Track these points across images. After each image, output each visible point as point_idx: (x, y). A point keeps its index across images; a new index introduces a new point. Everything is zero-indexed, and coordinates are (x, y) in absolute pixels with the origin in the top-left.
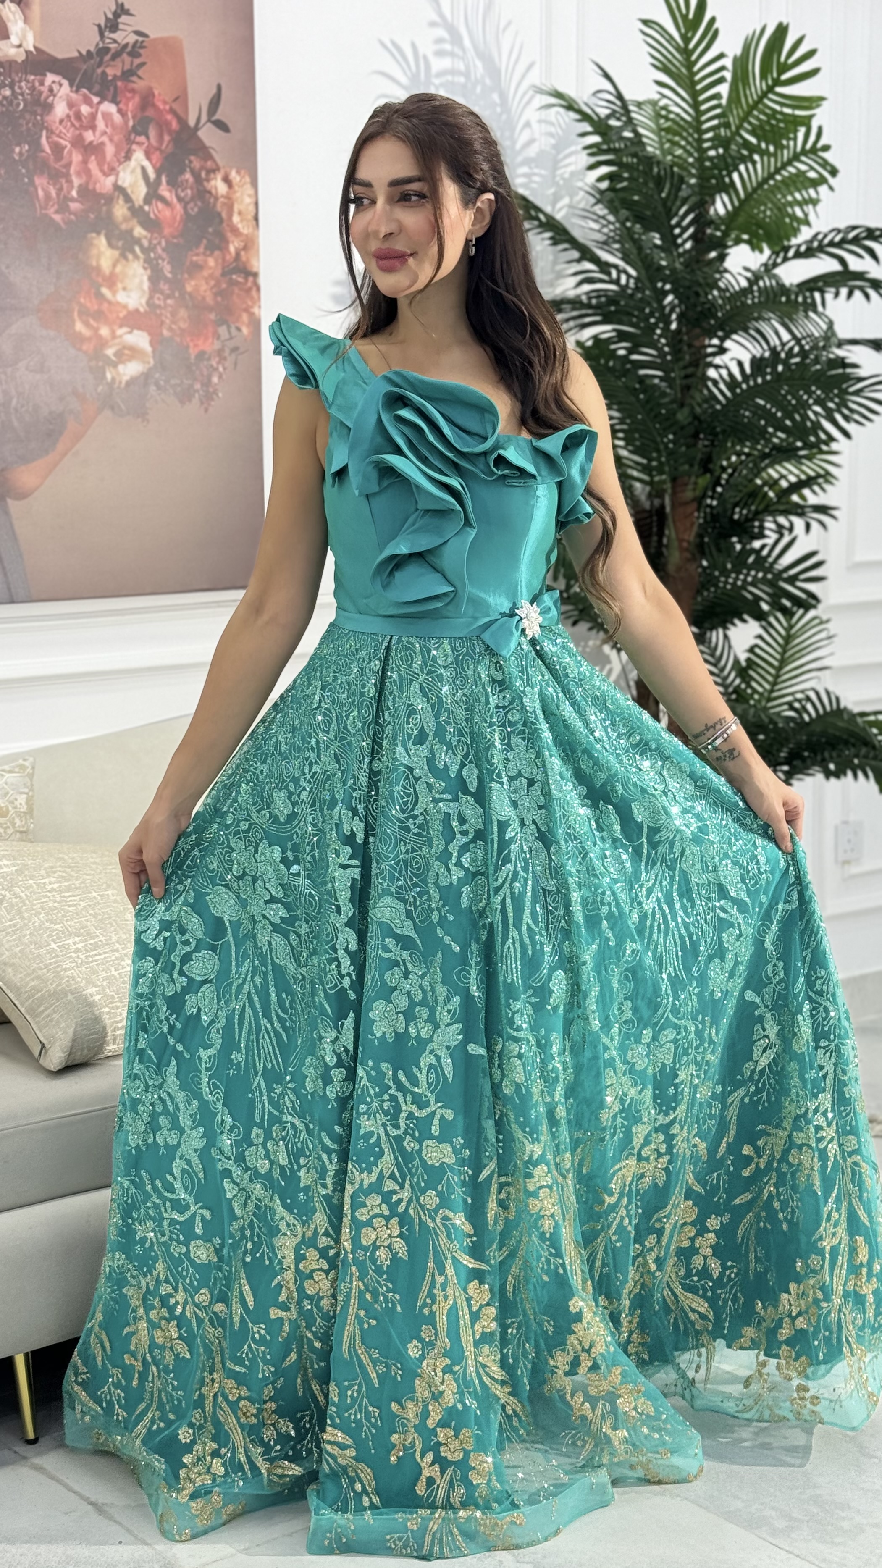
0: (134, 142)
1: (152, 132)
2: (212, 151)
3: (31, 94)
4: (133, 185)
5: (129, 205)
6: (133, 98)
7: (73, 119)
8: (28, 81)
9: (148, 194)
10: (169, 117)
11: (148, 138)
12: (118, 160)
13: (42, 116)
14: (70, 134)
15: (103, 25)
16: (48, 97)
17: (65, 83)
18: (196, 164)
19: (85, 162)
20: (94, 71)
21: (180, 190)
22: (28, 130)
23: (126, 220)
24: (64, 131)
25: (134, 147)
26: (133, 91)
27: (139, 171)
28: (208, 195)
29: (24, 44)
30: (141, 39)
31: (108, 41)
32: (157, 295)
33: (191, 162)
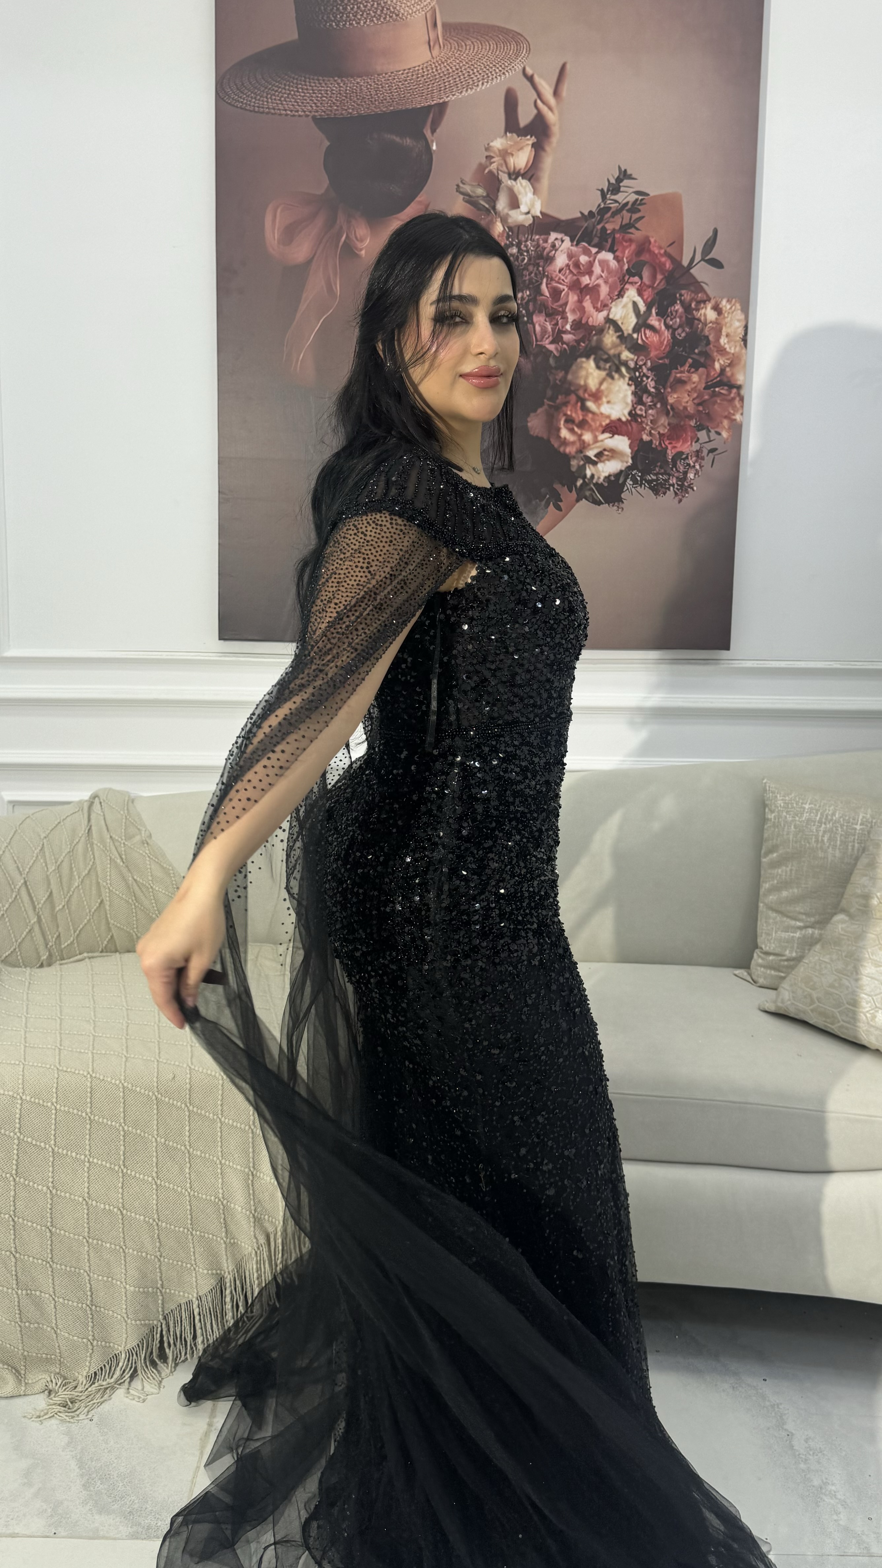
0: (627, 282)
1: (646, 274)
2: (702, 284)
3: (535, 251)
4: (624, 318)
5: (618, 334)
6: (630, 246)
7: (571, 268)
8: (534, 241)
9: (637, 323)
10: (663, 259)
11: (641, 278)
12: (611, 298)
13: (543, 268)
14: (569, 279)
15: (605, 190)
16: (551, 251)
17: (567, 239)
18: (687, 296)
19: (580, 301)
20: (594, 227)
21: (669, 318)
22: (530, 280)
23: (615, 346)
24: (563, 278)
25: (627, 286)
26: (631, 241)
27: (630, 306)
28: (696, 322)
29: (533, 212)
30: (640, 198)
31: (609, 202)
32: (639, 407)
33: (681, 295)
